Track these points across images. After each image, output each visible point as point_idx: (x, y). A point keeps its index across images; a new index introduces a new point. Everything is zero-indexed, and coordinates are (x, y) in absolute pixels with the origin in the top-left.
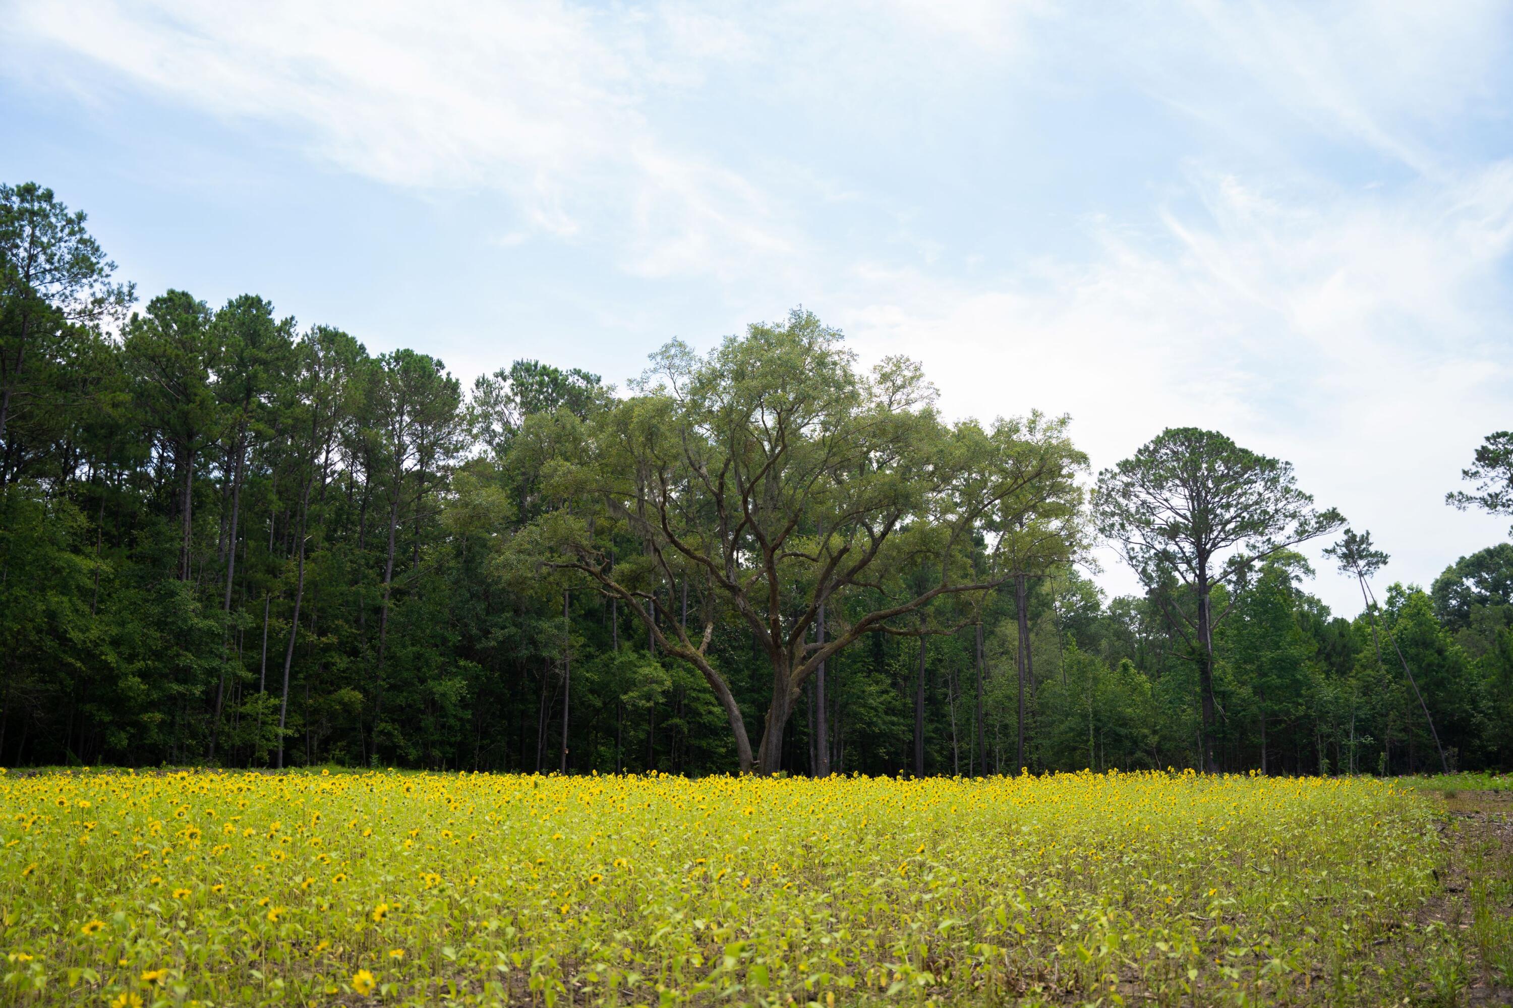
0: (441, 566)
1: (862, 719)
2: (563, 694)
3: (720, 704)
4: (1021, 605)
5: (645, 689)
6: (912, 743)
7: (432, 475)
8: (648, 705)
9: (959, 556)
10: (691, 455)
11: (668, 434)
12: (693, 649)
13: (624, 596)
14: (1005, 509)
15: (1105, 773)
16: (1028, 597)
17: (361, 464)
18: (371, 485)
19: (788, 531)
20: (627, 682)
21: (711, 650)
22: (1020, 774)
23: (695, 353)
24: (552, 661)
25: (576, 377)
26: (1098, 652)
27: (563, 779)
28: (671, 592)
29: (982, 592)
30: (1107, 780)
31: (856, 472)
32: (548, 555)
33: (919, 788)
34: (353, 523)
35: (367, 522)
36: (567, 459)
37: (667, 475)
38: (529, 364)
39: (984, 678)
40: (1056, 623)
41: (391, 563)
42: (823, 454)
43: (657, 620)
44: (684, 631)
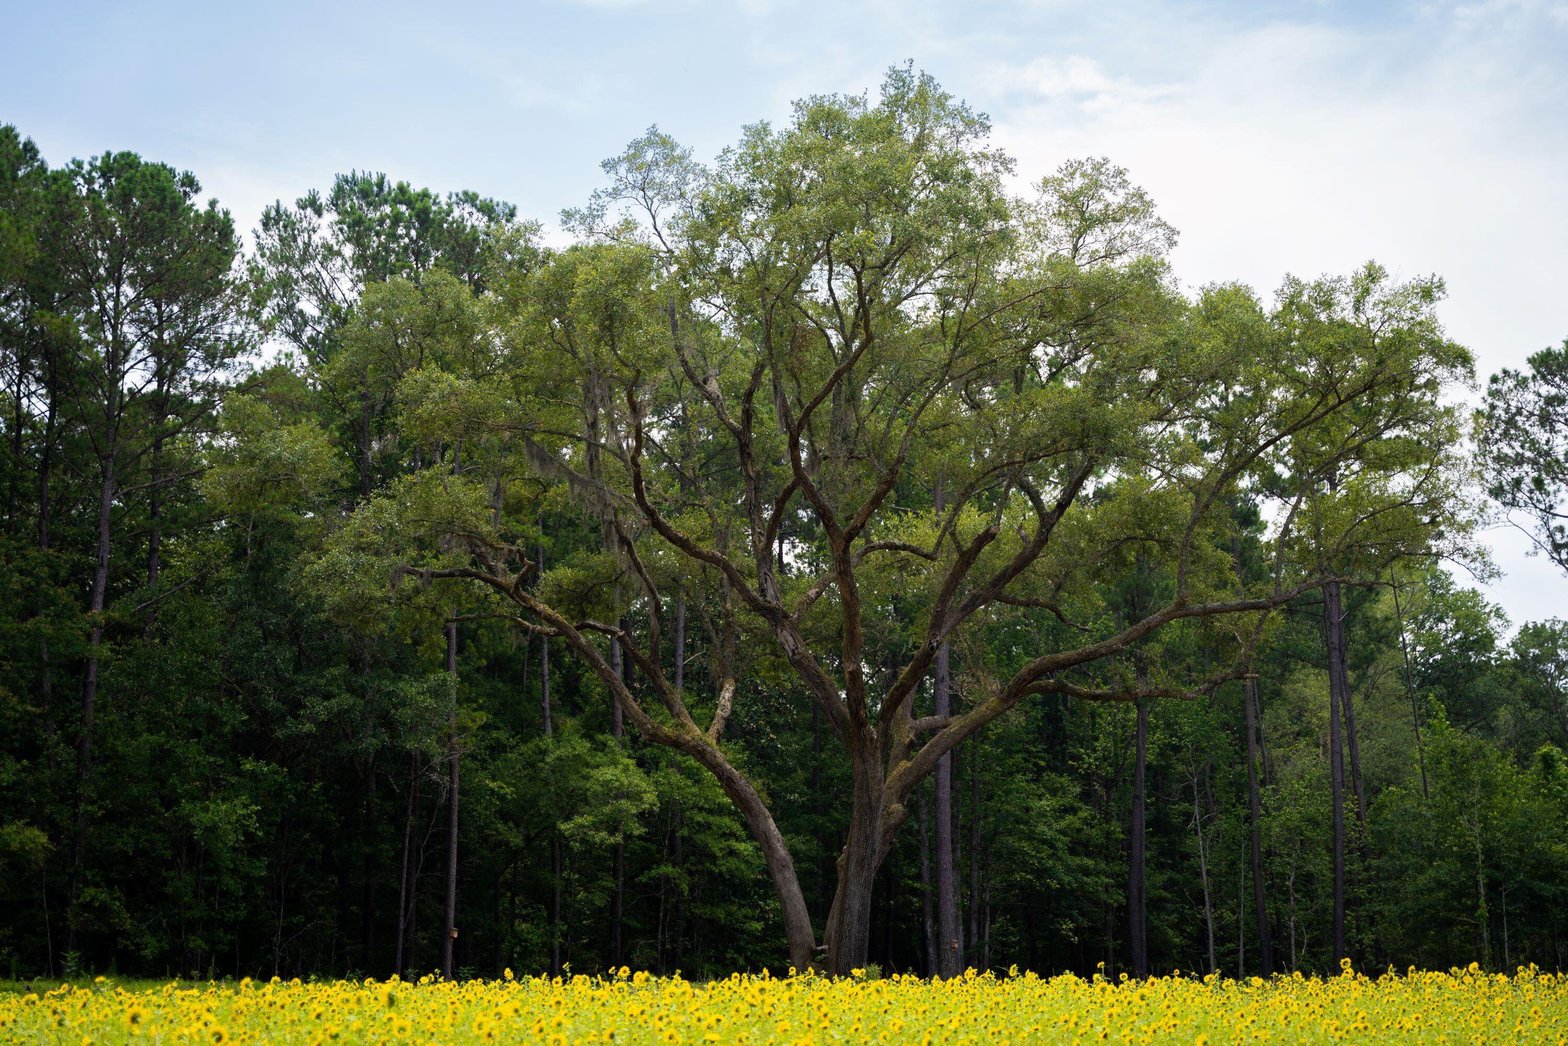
0: (203, 578)
1: (1025, 863)
2: (447, 821)
3: (751, 837)
4: (1335, 639)
5: (607, 809)
6: (1123, 911)
7: (182, 399)
8: (612, 840)
9: (1208, 548)
10: (688, 357)
11: (642, 316)
12: (697, 731)
13: (562, 630)
14: (1301, 454)
15: (1511, 973)
16: (1347, 624)
17: (38, 380)
18: (59, 421)
19: (876, 502)
20: (570, 797)
21: (730, 731)
22: (1338, 971)
23: (694, 158)
24: (426, 758)
25: (468, 208)
26: (1491, 731)
27: (447, 988)
28: (653, 621)
29: (1256, 616)
30: (1516, 987)
31: (1008, 384)
32: (412, 552)
33: (1136, 998)
34: (24, 497)
35: (53, 495)
36: (446, 367)
37: (644, 396)
38: (367, 182)
39: (1263, 783)
40: (1406, 676)
41: (102, 574)
42: (941, 351)
43: (627, 676)
44: (679, 696)
